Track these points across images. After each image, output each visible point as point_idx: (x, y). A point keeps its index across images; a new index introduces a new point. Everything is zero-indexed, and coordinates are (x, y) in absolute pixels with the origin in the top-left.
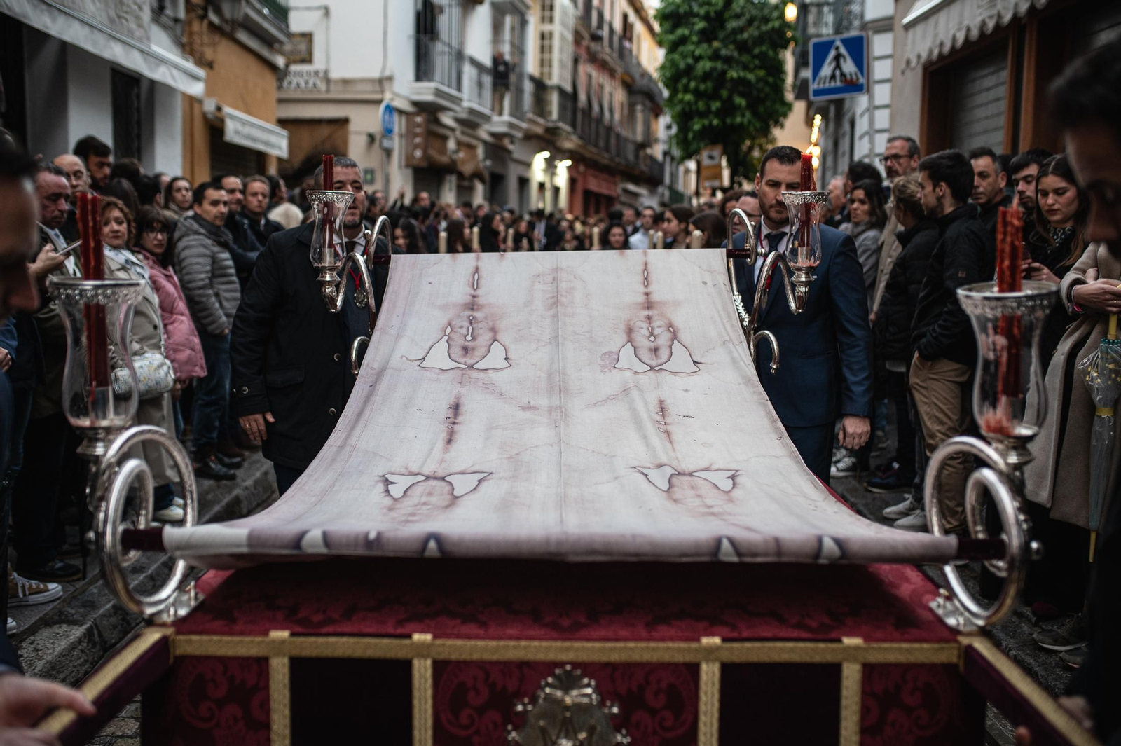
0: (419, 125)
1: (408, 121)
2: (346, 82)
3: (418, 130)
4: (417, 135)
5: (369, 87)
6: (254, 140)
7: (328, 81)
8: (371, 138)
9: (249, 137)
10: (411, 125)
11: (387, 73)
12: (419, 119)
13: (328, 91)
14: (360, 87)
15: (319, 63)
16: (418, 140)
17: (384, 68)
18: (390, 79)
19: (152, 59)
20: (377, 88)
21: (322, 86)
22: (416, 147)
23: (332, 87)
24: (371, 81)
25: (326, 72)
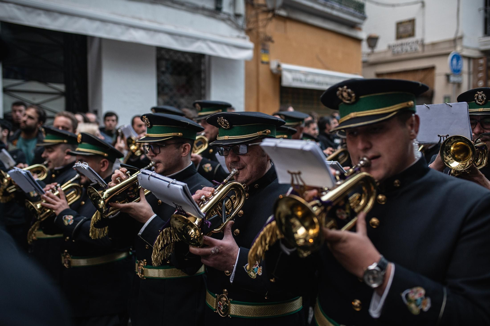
0: (481, 65)
1: (474, 64)
2: (433, 44)
3: (481, 68)
4: (480, 72)
5: (447, 45)
6: (318, 83)
7: (423, 45)
8: (448, 76)
9: (313, 82)
10: (476, 65)
11: (459, 34)
12: (481, 62)
13: (423, 51)
14: (442, 46)
15: (418, 35)
16: (481, 75)
17: (457, 31)
18: (461, 38)
19: (184, 39)
20: (452, 45)
21: (419, 49)
22: (479, 79)
23: (426, 48)
24: (449, 41)
25: (422, 41)
